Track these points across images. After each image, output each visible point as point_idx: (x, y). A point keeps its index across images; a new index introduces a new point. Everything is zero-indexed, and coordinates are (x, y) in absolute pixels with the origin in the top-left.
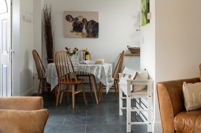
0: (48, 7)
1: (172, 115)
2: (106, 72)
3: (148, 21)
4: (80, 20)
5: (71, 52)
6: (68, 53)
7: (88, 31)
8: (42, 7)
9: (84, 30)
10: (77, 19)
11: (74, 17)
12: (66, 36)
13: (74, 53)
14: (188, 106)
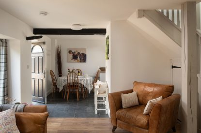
0: (59, 46)
1: (115, 110)
2: (89, 82)
3: (108, 58)
4: (76, 53)
5: (71, 71)
6: (69, 71)
7: (80, 59)
8: (56, 47)
9: (79, 58)
10: (75, 52)
11: (73, 51)
12: (68, 62)
13: (72, 71)
14: (124, 106)
